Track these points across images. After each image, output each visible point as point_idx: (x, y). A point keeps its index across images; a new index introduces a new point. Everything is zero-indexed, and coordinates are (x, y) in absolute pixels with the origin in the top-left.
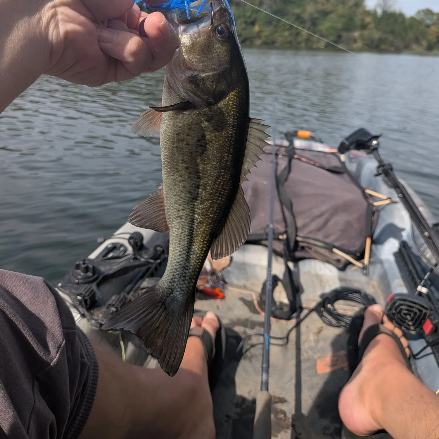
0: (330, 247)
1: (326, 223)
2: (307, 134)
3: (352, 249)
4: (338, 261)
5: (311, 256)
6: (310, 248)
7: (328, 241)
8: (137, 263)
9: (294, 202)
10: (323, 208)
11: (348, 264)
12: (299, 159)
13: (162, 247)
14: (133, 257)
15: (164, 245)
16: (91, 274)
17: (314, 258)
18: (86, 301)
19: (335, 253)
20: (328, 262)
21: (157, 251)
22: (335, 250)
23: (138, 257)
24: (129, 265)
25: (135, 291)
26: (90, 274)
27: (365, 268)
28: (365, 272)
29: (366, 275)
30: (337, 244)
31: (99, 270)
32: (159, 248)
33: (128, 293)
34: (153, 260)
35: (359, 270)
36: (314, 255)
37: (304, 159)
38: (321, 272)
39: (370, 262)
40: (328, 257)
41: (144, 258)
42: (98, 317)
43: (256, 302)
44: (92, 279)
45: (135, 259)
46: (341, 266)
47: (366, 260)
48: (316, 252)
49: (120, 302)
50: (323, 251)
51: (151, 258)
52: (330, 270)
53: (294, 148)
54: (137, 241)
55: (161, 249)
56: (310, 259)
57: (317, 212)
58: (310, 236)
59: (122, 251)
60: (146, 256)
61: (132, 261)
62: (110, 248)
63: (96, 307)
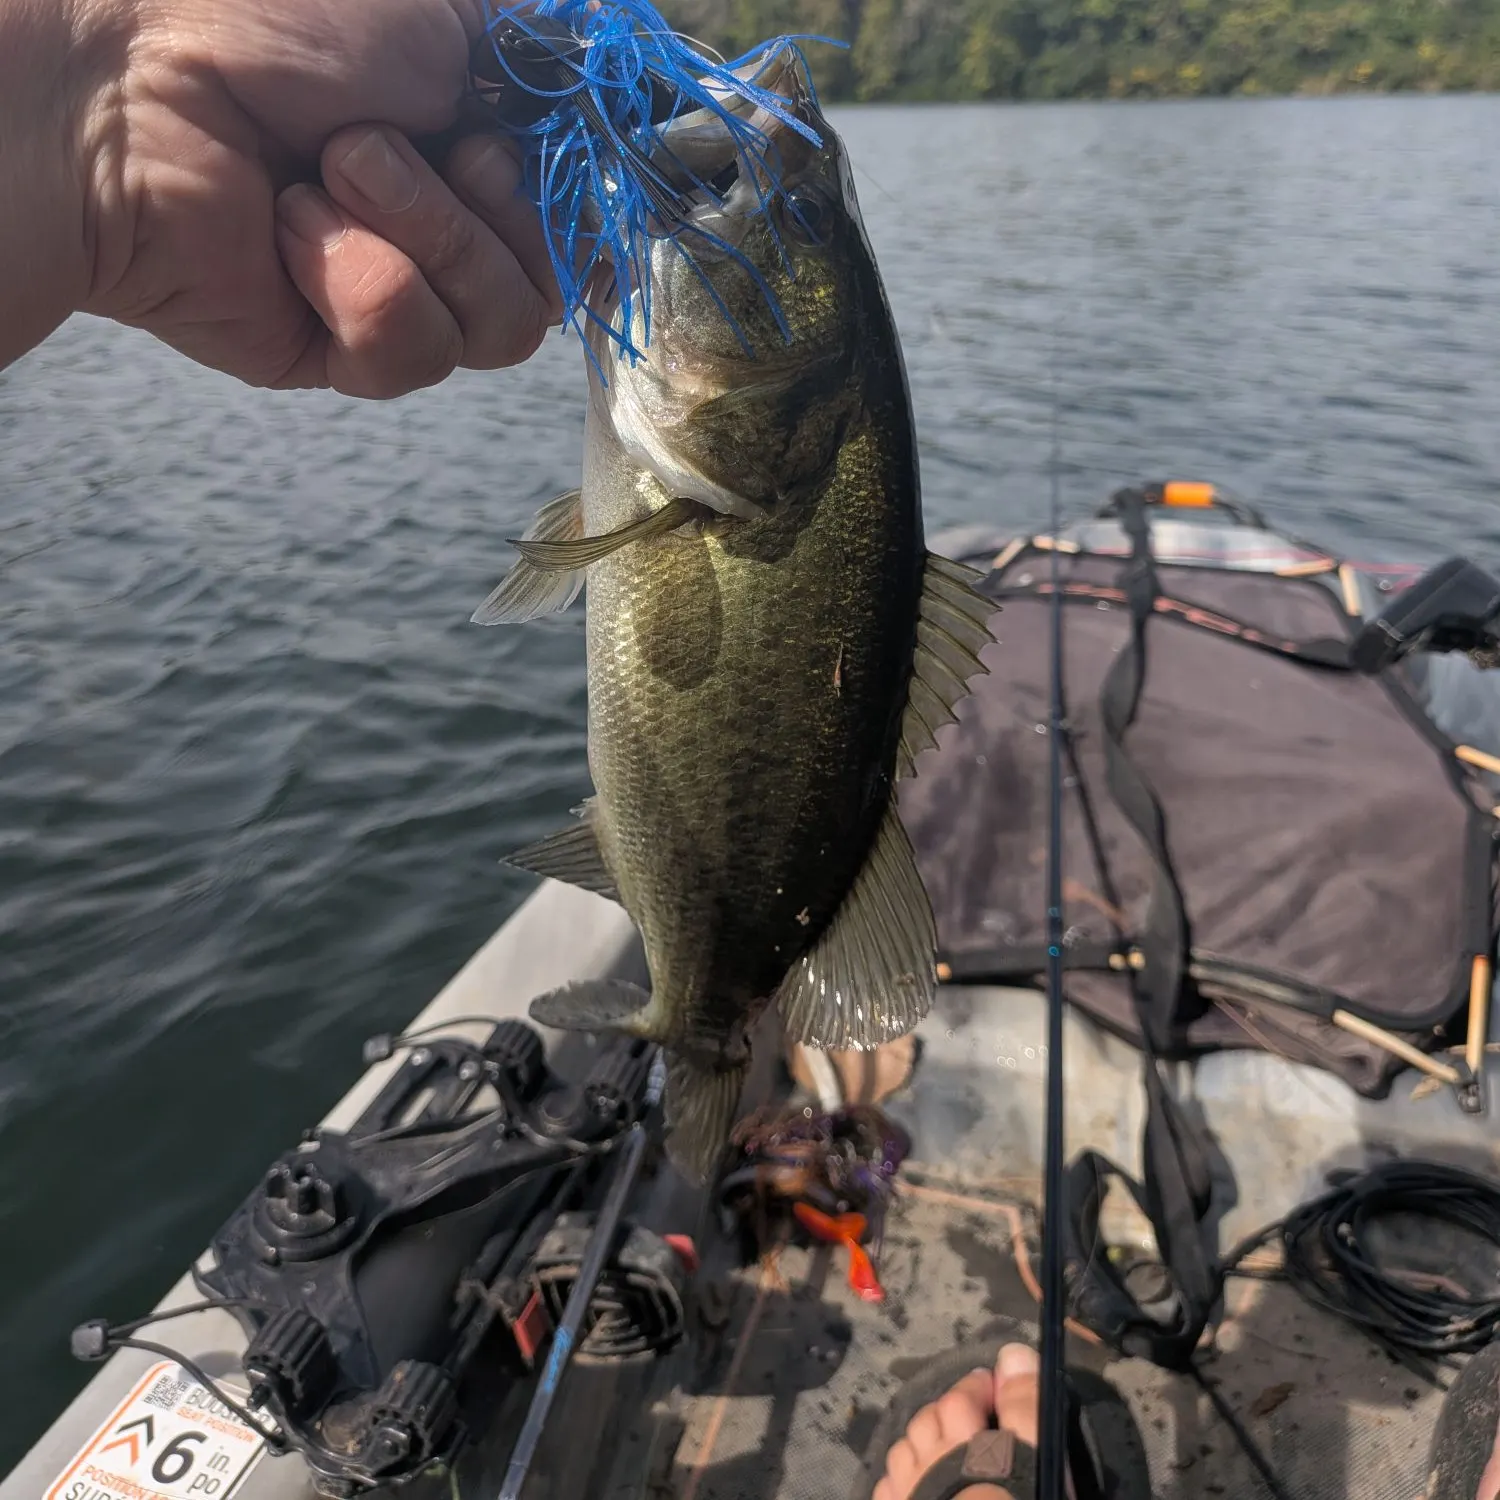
0: (1323, 1006)
1: (1300, 902)
2: (1202, 493)
3: (1415, 1007)
4: (1359, 1062)
5: (1244, 1041)
6: (1240, 1008)
7: (1311, 977)
8: (518, 1155)
9: (1171, 806)
10: (1287, 840)
11: (1398, 1067)
12: (1176, 617)
13: (614, 1094)
14: (502, 1127)
15: (622, 1087)
16: (331, 1220)
17: (1258, 1048)
18: (285, 1387)
19: (1344, 1030)
20: (1315, 1063)
21: (597, 1109)
22: (1343, 1018)
23: (525, 1127)
24: (491, 1164)
25: (516, 1274)
26: (325, 1216)
27: (1468, 1084)
28: (1471, 1101)
29: (1476, 1111)
30: (1349, 991)
31: (368, 1190)
32: (602, 1099)
33: (489, 1283)
34: (584, 1141)
35: (1446, 1092)
36: (1257, 1036)
37: (1195, 616)
38: (1283, 1107)
39: (1487, 1057)
40: (1315, 1044)
41: (547, 1133)
42: (342, 1452)
43: (1022, 1255)
44: (335, 1237)
45: (512, 1135)
46: (1369, 1084)
47: (1473, 1050)
48: (1262, 1023)
49: (426, 1400)
50: (1292, 1021)
51: (576, 1136)
52: (1324, 1097)
53: (1154, 564)
54: (513, 1063)
55: (614, 1103)
56: (1240, 1052)
57: (1261, 855)
58: (1235, 956)
59: (468, 1081)
60: (553, 1126)
61: (498, 1144)
62: (420, 1066)
63: (337, 1400)
